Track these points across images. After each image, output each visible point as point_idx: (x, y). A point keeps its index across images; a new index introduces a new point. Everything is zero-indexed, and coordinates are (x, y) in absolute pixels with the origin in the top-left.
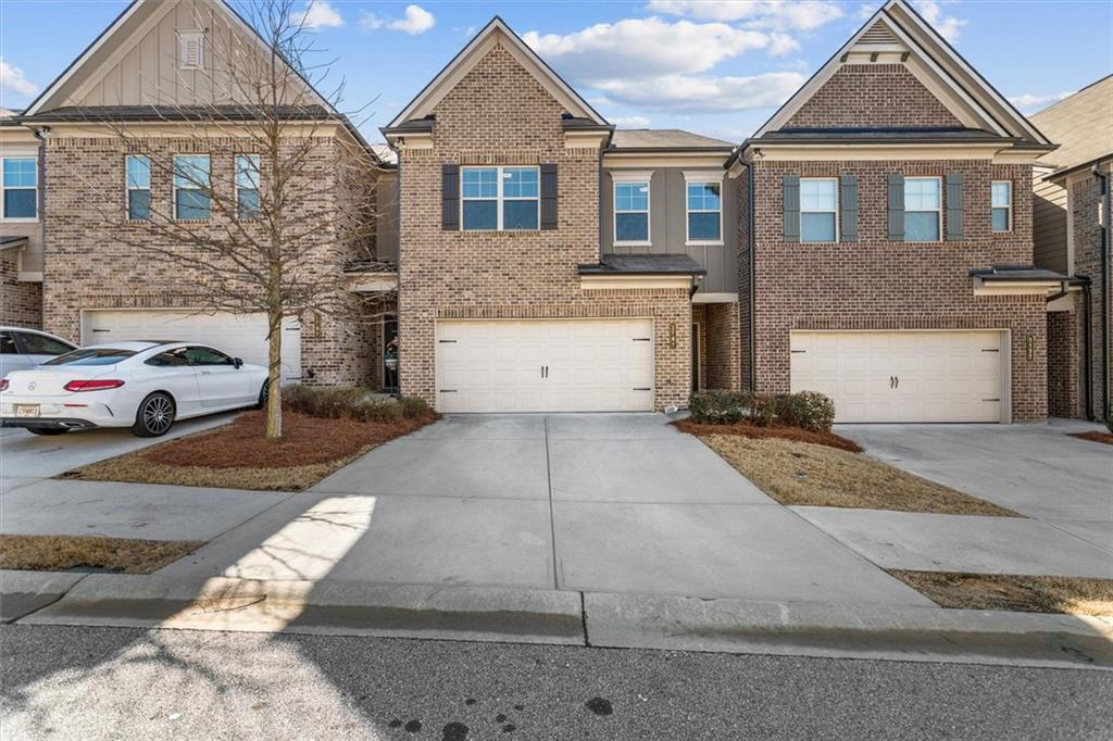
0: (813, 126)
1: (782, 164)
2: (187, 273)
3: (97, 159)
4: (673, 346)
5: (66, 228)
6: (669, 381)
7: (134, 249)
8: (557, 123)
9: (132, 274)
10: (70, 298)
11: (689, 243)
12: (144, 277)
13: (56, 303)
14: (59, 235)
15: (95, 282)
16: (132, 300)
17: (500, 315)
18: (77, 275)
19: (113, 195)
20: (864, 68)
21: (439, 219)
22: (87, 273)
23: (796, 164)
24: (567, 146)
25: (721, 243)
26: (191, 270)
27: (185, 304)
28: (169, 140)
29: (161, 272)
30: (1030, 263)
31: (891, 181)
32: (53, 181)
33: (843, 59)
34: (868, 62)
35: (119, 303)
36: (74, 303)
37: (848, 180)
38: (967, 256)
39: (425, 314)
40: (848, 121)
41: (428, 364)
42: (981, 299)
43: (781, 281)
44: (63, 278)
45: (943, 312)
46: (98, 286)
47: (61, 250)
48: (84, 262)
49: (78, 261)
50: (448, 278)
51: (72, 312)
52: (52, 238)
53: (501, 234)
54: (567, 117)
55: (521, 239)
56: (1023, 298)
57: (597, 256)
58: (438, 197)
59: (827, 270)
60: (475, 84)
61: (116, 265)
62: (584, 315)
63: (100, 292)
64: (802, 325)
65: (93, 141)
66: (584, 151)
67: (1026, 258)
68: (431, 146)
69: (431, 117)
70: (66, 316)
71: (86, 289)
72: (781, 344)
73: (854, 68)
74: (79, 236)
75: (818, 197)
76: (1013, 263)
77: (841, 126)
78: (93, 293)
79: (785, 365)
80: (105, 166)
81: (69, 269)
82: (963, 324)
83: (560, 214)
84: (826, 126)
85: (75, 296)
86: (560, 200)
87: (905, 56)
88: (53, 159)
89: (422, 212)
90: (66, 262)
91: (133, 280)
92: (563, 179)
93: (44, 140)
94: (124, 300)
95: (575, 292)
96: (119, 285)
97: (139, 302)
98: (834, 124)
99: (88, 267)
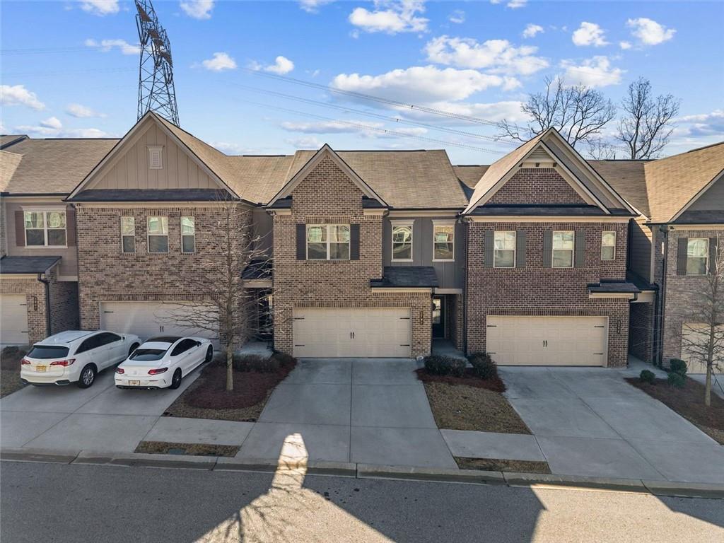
0: (503, 203)
1: (485, 224)
2: (156, 283)
3: (105, 219)
4: (422, 323)
5: (90, 257)
6: (419, 342)
7: (128, 269)
8: (359, 202)
9: (126, 283)
10: (94, 295)
11: (434, 260)
12: (133, 285)
13: (86, 299)
14: (86, 261)
15: (107, 287)
16: (127, 297)
17: (328, 305)
18: (97, 283)
19: (115, 239)
20: (532, 170)
21: (295, 254)
22: (103, 282)
23: (492, 224)
24: (365, 214)
25: (453, 260)
26: (159, 281)
27: (156, 299)
28: (145, 209)
29: (142, 282)
30: (624, 278)
31: (545, 234)
32: (82, 231)
33: (521, 166)
34: (534, 167)
35: (120, 298)
36: (96, 299)
37: (522, 233)
38: (587, 276)
39: (287, 305)
40: (522, 200)
41: (289, 333)
42: (592, 300)
43: (482, 289)
44: (89, 285)
45: (572, 307)
46: (108, 290)
47: (88, 269)
48: (100, 276)
49: (97, 275)
50: (300, 286)
51: (95, 303)
52: (83, 263)
53: (329, 262)
54: (365, 198)
55: (340, 265)
56: (616, 299)
57: (381, 275)
58: (294, 241)
59: (508, 283)
60: (314, 179)
61: (118, 278)
62: (374, 305)
63: (110, 293)
64: (493, 313)
65: (103, 210)
66: (374, 217)
67: (621, 276)
68: (290, 213)
69: (290, 198)
70: (92, 306)
71: (102, 291)
72: (482, 322)
73: (527, 170)
74: (97, 261)
75: (505, 242)
76: (614, 278)
77: (518, 203)
78: (106, 293)
79: (484, 335)
80: (110, 223)
81: (92, 280)
82: (582, 313)
83: (361, 252)
84: (510, 203)
85: (96, 295)
86: (361, 244)
87: (555, 164)
88: (81, 219)
89: (286, 250)
90: (91, 276)
91: (127, 286)
92: (363, 233)
93: (76, 209)
94: (123, 297)
95: (369, 294)
96: (120, 289)
97: (131, 298)
98: (514, 202)
99: (103, 279)
